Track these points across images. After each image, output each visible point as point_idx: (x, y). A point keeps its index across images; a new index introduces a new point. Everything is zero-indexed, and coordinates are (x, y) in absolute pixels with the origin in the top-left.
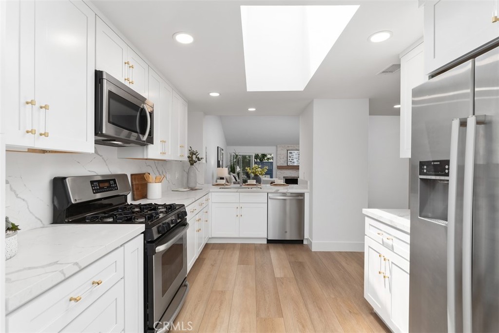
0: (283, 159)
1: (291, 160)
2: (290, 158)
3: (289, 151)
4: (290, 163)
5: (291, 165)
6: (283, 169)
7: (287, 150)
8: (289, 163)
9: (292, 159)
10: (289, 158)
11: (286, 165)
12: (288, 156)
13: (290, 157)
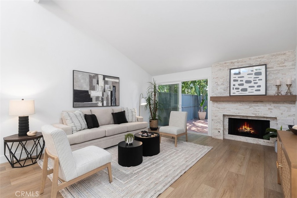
0: (222, 84)
1: (237, 86)
2: (236, 83)
3: (233, 72)
4: (235, 91)
5: (237, 94)
6: (223, 101)
7: (230, 69)
8: (232, 91)
9: (239, 85)
10: (232, 83)
11: (228, 95)
12: (232, 79)
13: (235, 81)
